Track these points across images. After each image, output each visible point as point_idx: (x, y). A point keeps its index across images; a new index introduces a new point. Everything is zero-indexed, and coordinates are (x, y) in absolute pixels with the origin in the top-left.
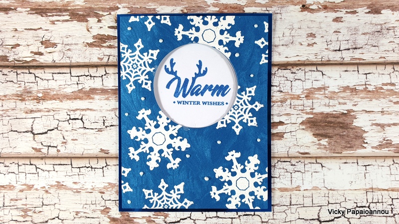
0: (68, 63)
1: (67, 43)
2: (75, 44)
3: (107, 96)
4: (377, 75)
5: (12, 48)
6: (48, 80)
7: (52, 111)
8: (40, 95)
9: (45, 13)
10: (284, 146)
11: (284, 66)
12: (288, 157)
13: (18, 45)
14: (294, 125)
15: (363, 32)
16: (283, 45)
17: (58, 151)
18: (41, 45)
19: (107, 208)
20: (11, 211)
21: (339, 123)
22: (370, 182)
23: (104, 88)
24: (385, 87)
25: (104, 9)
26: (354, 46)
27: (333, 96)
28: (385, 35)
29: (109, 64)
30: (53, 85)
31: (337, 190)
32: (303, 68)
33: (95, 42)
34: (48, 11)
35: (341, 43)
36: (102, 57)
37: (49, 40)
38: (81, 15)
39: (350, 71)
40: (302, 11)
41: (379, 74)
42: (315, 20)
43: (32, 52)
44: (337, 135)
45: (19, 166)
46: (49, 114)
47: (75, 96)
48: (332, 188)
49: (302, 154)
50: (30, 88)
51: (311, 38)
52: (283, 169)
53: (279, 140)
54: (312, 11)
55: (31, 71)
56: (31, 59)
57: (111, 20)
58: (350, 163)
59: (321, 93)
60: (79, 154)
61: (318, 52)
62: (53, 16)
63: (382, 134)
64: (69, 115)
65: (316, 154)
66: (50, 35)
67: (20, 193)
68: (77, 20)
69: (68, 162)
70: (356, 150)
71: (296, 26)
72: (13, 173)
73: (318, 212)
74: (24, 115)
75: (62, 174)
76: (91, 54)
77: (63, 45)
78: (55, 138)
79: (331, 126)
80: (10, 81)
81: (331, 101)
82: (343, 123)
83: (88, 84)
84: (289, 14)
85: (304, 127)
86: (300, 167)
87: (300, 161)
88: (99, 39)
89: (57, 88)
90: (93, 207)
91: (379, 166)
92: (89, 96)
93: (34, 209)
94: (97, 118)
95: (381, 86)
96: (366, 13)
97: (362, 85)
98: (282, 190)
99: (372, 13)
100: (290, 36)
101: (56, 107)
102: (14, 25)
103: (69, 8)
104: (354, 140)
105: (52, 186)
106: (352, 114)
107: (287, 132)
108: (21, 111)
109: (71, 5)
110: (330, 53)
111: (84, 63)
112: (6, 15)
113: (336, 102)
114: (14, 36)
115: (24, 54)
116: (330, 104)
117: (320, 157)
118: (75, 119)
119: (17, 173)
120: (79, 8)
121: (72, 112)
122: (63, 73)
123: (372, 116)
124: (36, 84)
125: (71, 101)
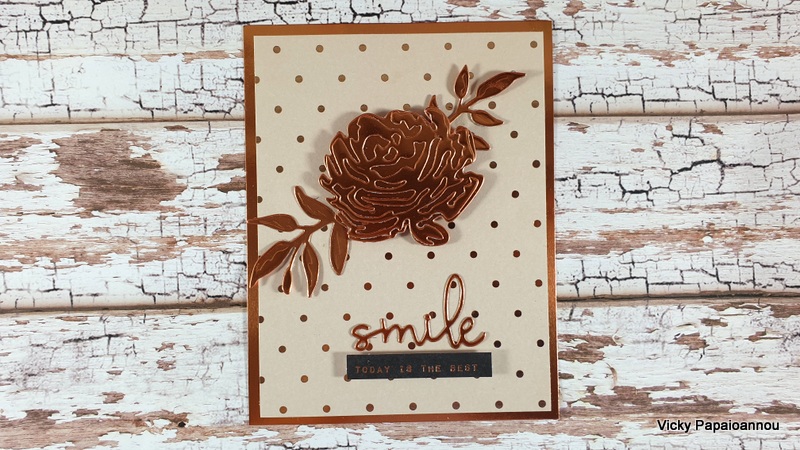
0: (653, 304)
1: (655, 343)
2: (639, 342)
3: (574, 239)
4: (34, 288)
5: (764, 333)
6: (692, 269)
7: (682, 207)
8: (707, 239)
9: (699, 404)
10: (218, 142)
11: (220, 303)
12: (208, 120)
13: (752, 339)
14: (198, 185)
15: (61, 373)
16: (224, 345)
17: (670, 128)
18: (706, 339)
19: (571, 14)
20: (763, 5)
21: (107, 191)
22: (42, 72)
23: (579, 255)
24: (16, 263)
25: (583, 412)
26: (80, 344)
27: (121, 245)
28: (18, 368)
29: (571, 304)
30: (683, 261)
31: (108, 55)
32: (183, 300)
33: (599, 348)
34: (694, 408)
35: (106, 350)
36: (584, 317)
37: (691, 349)
38: (628, 400)
39: (87, 295)
40: (185, 414)
41: (28, 290)
42: (158, 397)
43: (725, 325)
44: (111, 167)
45: (750, 97)
46: (688, 203)
47: (638, 237)
48: (118, 58)
49: (182, 128)
50: (727, 254)
51: (166, 360)
52: (218, 97)
53: (228, 155)
54: (165, 415)
55: (725, 288)
56: (726, 312)
57: (566, 391)
58: (85, 110)
59: (144, 250)
60: (628, 121)
61: (152, 332)
62: (684, 399)
63: (22, 168)
64: (648, 200)
65: (153, 127)
66: (689, 361)
67: (745, 42)
68: (636, 390)
69: (650, 107)
70: (74, 136)
71: (197, 384)
72: (760, 83)
73: (146, 11)
74: (739, 198)
75: (661, 82)
76: (607, 323)
77: (661, 339)
78: (677, 154)
79: (125, 183)
80: (768, 266)
81: (125, 235)
82: (99, 190)
83: (612, 263)
84: (210, 407)
85: (179, 181)
86: (185, 102)
87: (186, 112)
88: (590, 353)
89: (674, 253)
90: (599, 16)
91: (26, 105)
92: (610, 239)
93: (717, 11)
94: (594, 194)
95: (25, 266)
96: (58, 412)
97: (62, 267)
98: (220, 55)
99: (44, 412)
100: (209, 364)
101: (675, 216)
102: (760, 378)
103: (651, 414)
104: (77, 157)
105: (682, 58)
106: (82, 209)
107: (213, 172)
108: (745, 207)
109: (646, 421)
110: (128, 331)
111: (620, 305)
112: (778, 399)
113: (114, 233)
114: (761, 356)
115: (740, 321)
116: (126, 228)
117: (145, 120)
118: (637, 192)
119: (753, 83)
120: (631, 415)
121: (644, 205)
122: (662, 284)
123: (42, 205)
124: (716, 262)
125: (645, 228)
